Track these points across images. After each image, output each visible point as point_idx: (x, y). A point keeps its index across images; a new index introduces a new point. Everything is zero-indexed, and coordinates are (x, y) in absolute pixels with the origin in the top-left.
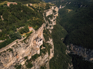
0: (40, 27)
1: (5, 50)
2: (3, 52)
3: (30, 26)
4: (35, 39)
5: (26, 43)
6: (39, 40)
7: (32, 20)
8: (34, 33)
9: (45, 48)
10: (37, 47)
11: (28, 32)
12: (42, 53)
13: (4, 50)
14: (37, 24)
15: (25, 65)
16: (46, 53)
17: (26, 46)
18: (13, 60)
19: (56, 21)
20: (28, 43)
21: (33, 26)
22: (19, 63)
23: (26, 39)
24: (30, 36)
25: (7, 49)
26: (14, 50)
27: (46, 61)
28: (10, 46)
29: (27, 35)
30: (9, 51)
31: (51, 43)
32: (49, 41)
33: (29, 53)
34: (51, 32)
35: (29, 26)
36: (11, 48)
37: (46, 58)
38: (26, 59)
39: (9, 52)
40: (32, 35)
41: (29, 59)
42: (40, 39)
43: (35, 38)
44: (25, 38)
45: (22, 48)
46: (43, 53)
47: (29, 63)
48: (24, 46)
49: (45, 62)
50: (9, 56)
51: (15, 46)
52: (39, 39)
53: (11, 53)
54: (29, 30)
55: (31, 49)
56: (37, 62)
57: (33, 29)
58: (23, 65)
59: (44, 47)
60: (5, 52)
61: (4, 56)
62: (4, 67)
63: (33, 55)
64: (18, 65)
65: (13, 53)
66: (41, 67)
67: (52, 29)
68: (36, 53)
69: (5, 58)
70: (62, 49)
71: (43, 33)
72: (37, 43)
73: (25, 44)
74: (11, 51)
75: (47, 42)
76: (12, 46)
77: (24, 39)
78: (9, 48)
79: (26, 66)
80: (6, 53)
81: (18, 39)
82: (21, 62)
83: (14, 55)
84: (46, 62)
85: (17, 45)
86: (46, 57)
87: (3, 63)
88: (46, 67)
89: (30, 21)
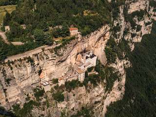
0: (93, 31)
1: (22, 58)
2: (18, 60)
3: (75, 27)
4: (81, 53)
5: (58, 55)
6: (89, 56)
7: (82, 16)
8: (79, 40)
9: (97, 73)
10: (82, 67)
11: (68, 37)
12: (89, 82)
13: (20, 57)
14: (89, 24)
15: (50, 94)
16: (97, 85)
17: (59, 59)
18: (33, 78)
19: (151, 25)
20: (62, 55)
21: (80, 27)
22: (42, 86)
23: (59, 48)
24: (69, 43)
25: (25, 56)
26: (36, 63)
27: (97, 100)
28: (30, 54)
29: (63, 40)
30: (27, 60)
31: (120, 70)
32: (116, 64)
33: (63, 75)
34: (133, 47)
35: (72, 25)
36: (31, 56)
37: (96, 94)
38: (55, 84)
39: (27, 62)
40: (73, 42)
41: (60, 84)
42: (91, 54)
43: (80, 51)
44: (59, 45)
45: (51, 61)
46: (91, 83)
47: (58, 91)
48: (54, 58)
49: (94, 101)
50: (26, 70)
51: (39, 56)
52: (88, 54)
53: (30, 65)
54: (69, 32)
55: (67, 69)
56: (74, 95)
57: (78, 33)
58: (47, 92)
59: (97, 71)
60: (20, 60)
61: (18, 66)
62: (17, 85)
63: (70, 80)
64: (39, 89)
65: (34, 66)
66: (83, 108)
67: (137, 43)
68: (75, 78)
69: (20, 71)
70: (149, 89)
71: (107, 44)
72: (82, 60)
73: (57, 57)
74: (30, 62)
75: (111, 65)
76: (33, 55)
77: (56, 47)
78: (28, 57)
79: (53, 95)
80: (23, 62)
81: (46, 45)
82: (45, 86)
83: (35, 70)
84: (96, 103)
85: (43, 55)
86: (97, 92)
87: (16, 77)
88: (93, 113)
89: (78, 17)
